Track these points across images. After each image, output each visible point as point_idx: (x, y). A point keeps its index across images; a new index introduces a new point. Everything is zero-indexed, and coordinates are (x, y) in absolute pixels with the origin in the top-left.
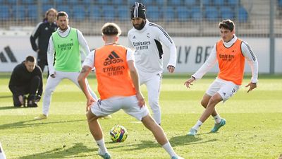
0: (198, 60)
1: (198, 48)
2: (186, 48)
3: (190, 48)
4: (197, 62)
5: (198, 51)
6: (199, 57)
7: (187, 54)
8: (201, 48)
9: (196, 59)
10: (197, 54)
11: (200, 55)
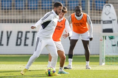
0: (19, 43)
1: (19, 32)
2: (7, 32)
3: (11, 32)
4: (17, 45)
5: (18, 35)
6: (19, 40)
7: (8, 38)
8: (22, 32)
9: (17, 43)
10: (18, 38)
11: (20, 38)
